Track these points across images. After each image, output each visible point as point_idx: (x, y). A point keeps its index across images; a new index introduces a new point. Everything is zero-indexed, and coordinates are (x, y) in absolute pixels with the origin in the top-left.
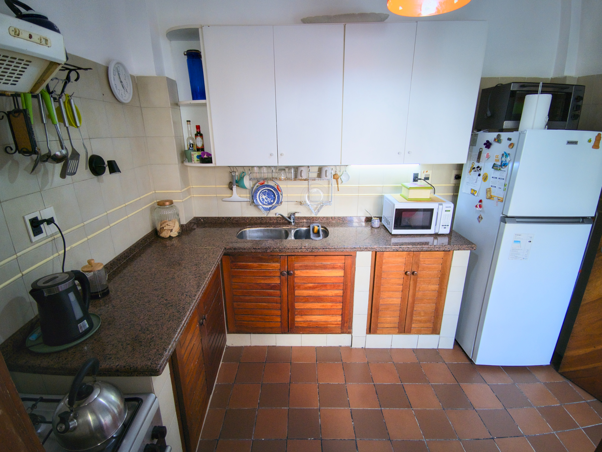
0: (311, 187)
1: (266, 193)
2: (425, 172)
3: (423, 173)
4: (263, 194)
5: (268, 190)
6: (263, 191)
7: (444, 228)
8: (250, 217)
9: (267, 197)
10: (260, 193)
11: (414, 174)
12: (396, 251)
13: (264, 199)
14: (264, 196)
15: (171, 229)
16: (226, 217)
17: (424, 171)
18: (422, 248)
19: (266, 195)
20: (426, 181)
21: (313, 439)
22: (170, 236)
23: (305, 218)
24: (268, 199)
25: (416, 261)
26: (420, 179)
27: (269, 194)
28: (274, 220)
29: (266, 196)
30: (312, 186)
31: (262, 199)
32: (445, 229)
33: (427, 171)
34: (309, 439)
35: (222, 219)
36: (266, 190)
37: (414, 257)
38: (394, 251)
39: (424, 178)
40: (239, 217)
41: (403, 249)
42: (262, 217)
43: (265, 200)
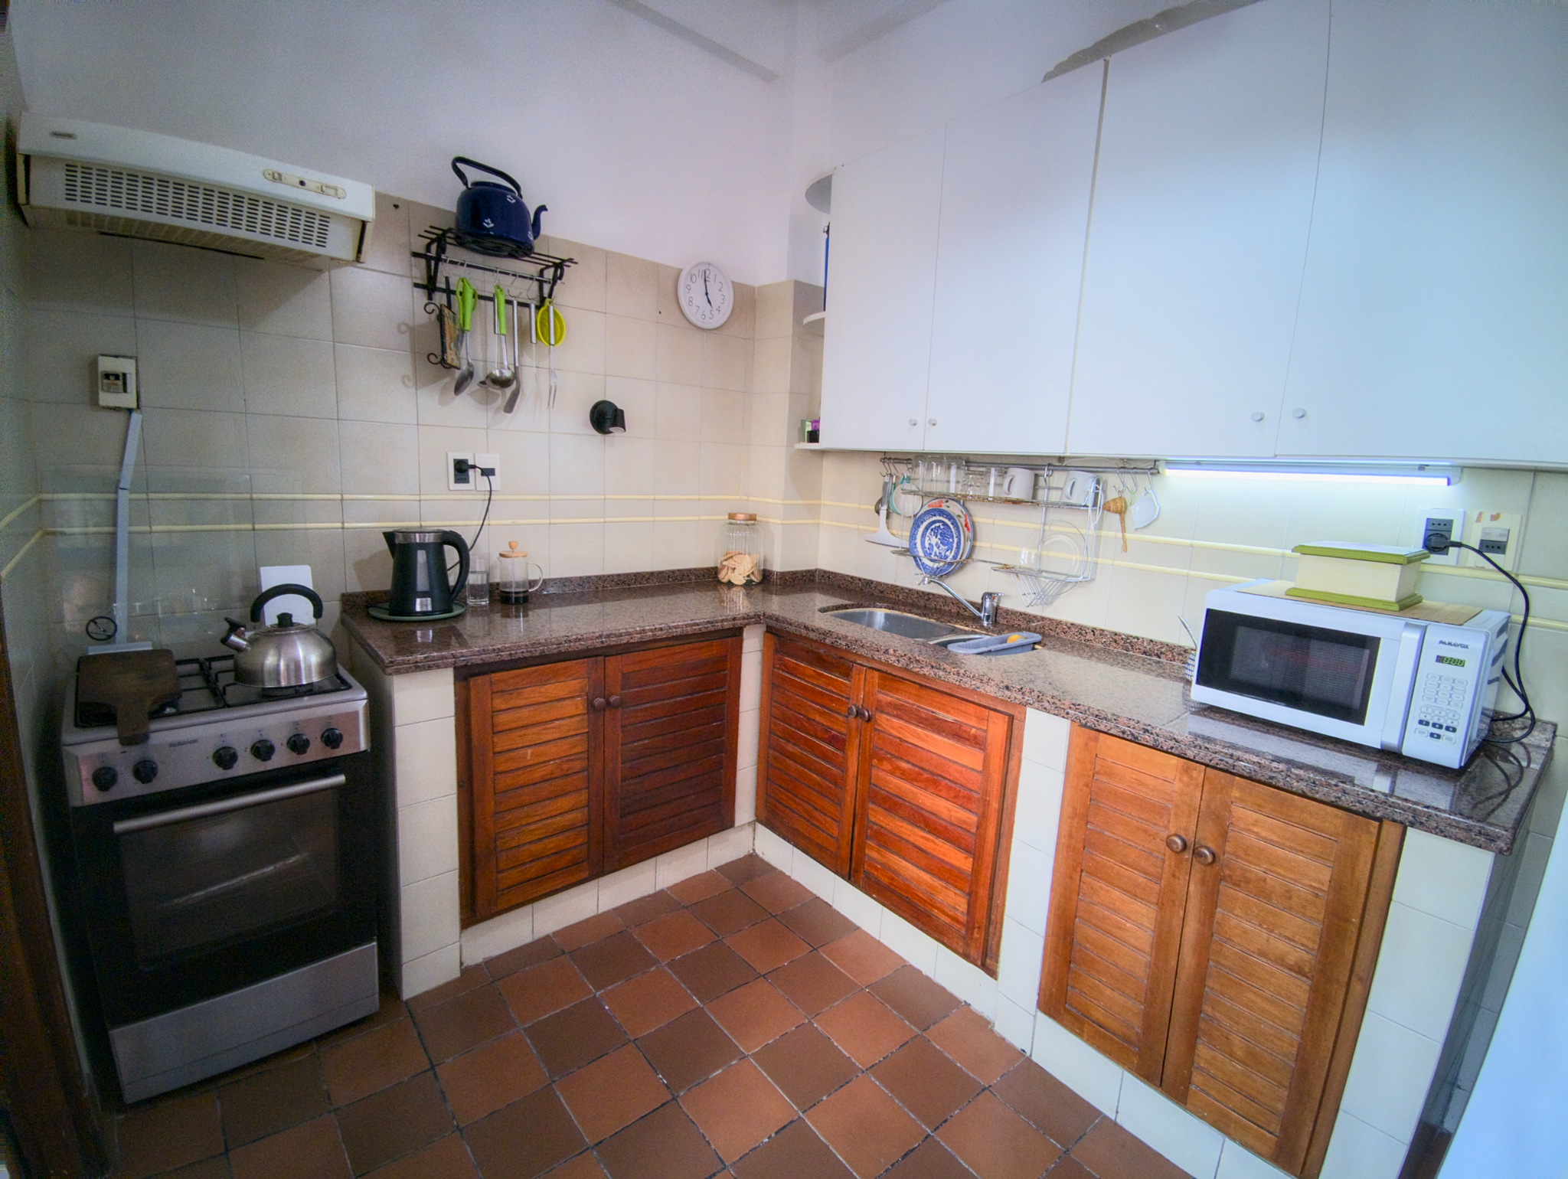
0: (1050, 530)
1: (940, 531)
2: (1489, 518)
3: (1478, 520)
4: (933, 533)
5: (944, 524)
6: (933, 526)
7: (1432, 735)
8: (907, 588)
9: (939, 542)
10: (927, 528)
11: (1428, 519)
12: (1129, 738)
13: (933, 547)
14: (934, 537)
15: (733, 567)
16: (865, 579)
17: (1481, 514)
18: (1231, 761)
19: (939, 536)
20: (1487, 554)
21: (665, 1082)
22: (730, 582)
23: (1023, 616)
24: (942, 546)
25: (1213, 806)
26: (1459, 545)
27: (944, 534)
28: (952, 605)
29: (937, 540)
30: (1053, 528)
31: (930, 544)
32: (1434, 741)
33: (1494, 514)
34: (660, 1076)
35: (858, 582)
36: (940, 524)
37: (1206, 788)
38: (1125, 736)
39: (1482, 542)
40: (887, 585)
41: (1155, 740)
42: (929, 594)
43: (935, 549)
